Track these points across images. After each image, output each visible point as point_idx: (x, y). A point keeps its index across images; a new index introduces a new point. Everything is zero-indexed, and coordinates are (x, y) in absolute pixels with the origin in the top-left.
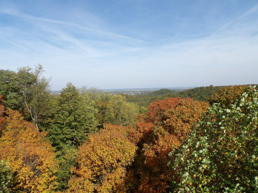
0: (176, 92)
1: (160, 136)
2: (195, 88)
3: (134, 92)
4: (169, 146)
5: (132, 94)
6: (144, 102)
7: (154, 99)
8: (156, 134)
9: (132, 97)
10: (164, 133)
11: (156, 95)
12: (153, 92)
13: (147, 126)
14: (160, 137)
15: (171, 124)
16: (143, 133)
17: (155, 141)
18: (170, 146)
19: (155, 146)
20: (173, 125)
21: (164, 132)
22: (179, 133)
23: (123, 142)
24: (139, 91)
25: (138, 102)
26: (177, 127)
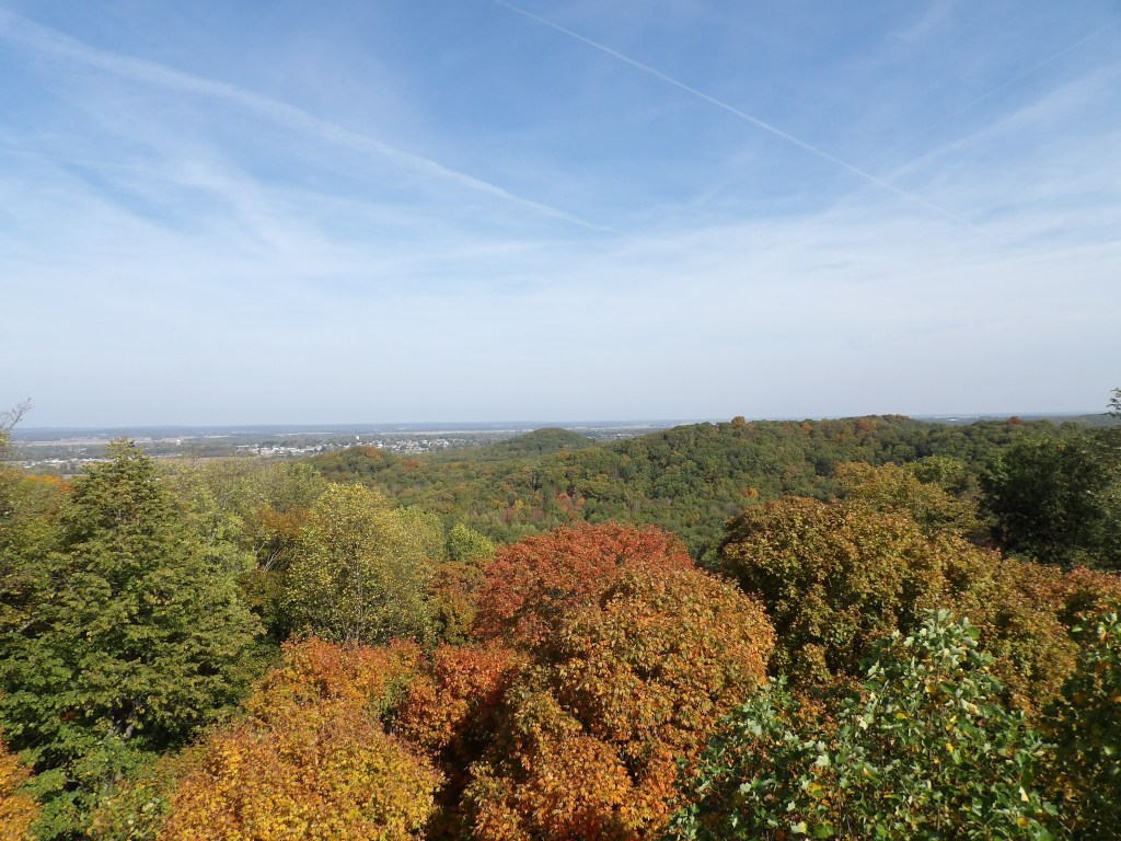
0: (599, 445)
1: (541, 739)
2: (674, 429)
3: (419, 438)
4: (580, 798)
5: (413, 448)
6: (462, 486)
7: (507, 473)
8: (525, 729)
9: (410, 462)
10: (558, 726)
11: (515, 453)
12: (504, 443)
13: (487, 667)
14: (541, 745)
15: (587, 686)
16: (467, 698)
17: (519, 759)
18: (587, 794)
19: (523, 792)
20: (596, 690)
21: (563, 724)
22: (623, 728)
23: (380, 764)
24: (441, 437)
25: (439, 484)
26: (614, 703)
